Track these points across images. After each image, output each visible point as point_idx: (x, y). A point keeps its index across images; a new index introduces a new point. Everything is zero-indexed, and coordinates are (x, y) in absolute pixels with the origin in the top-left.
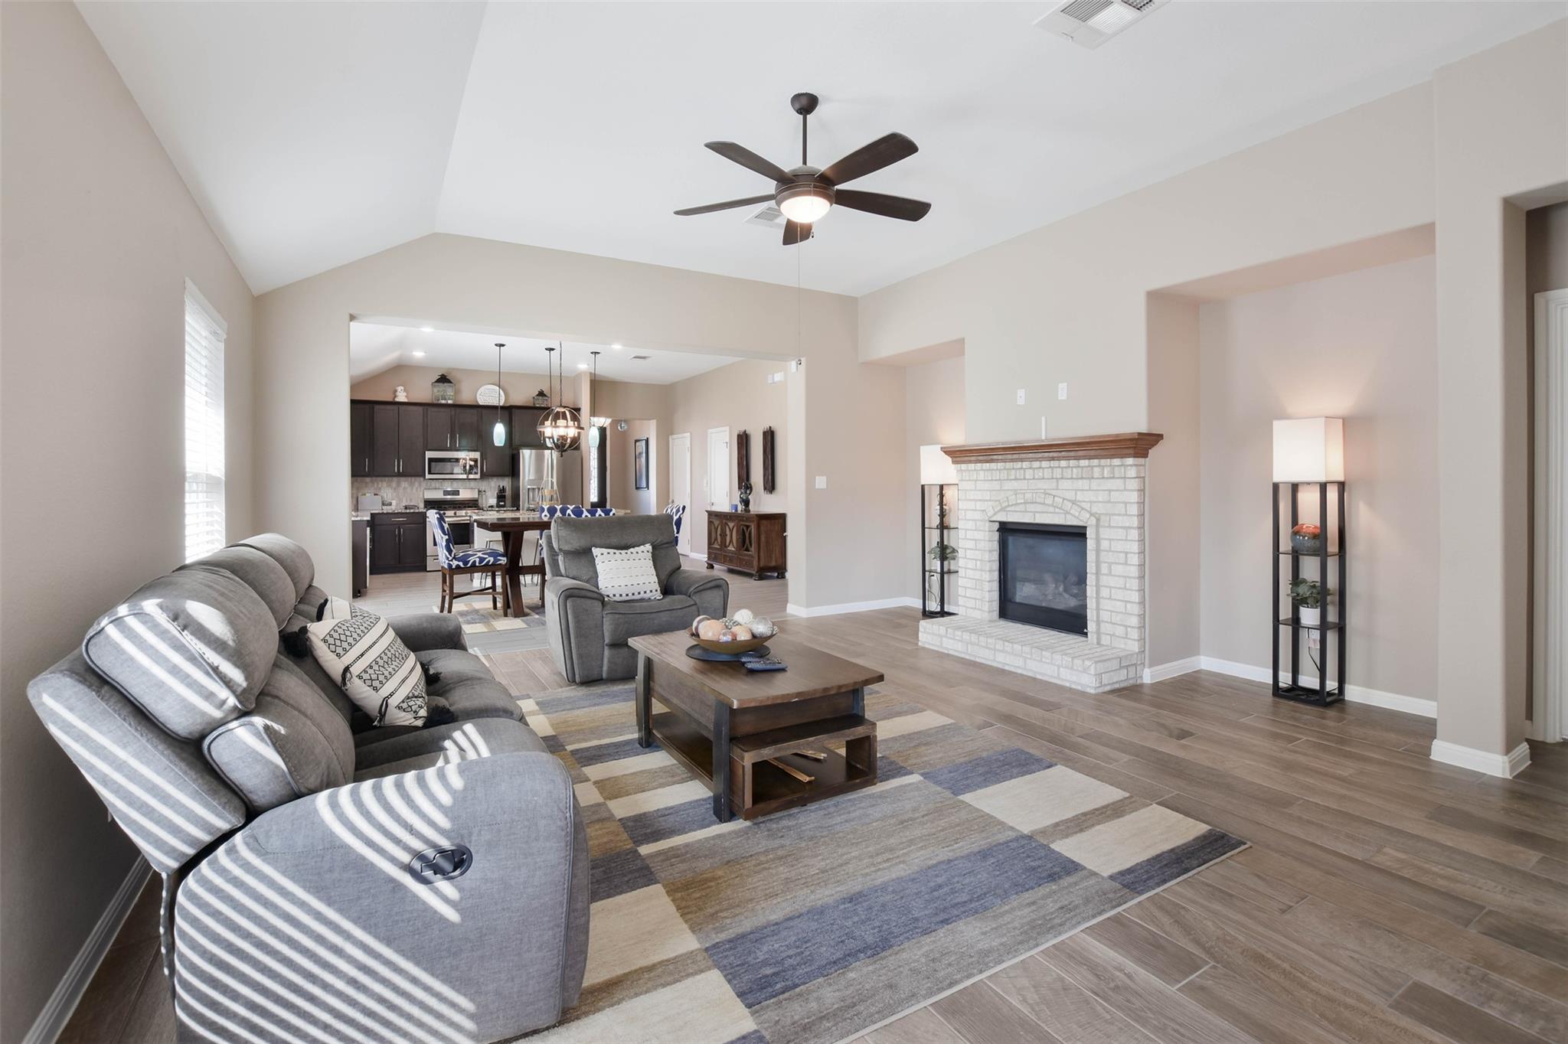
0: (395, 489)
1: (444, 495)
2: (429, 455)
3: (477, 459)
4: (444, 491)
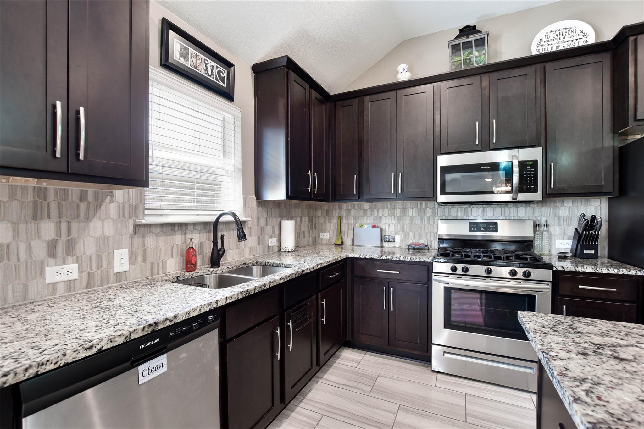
0: (399, 219)
1: (470, 230)
2: (443, 161)
3: (536, 162)
4: (470, 224)
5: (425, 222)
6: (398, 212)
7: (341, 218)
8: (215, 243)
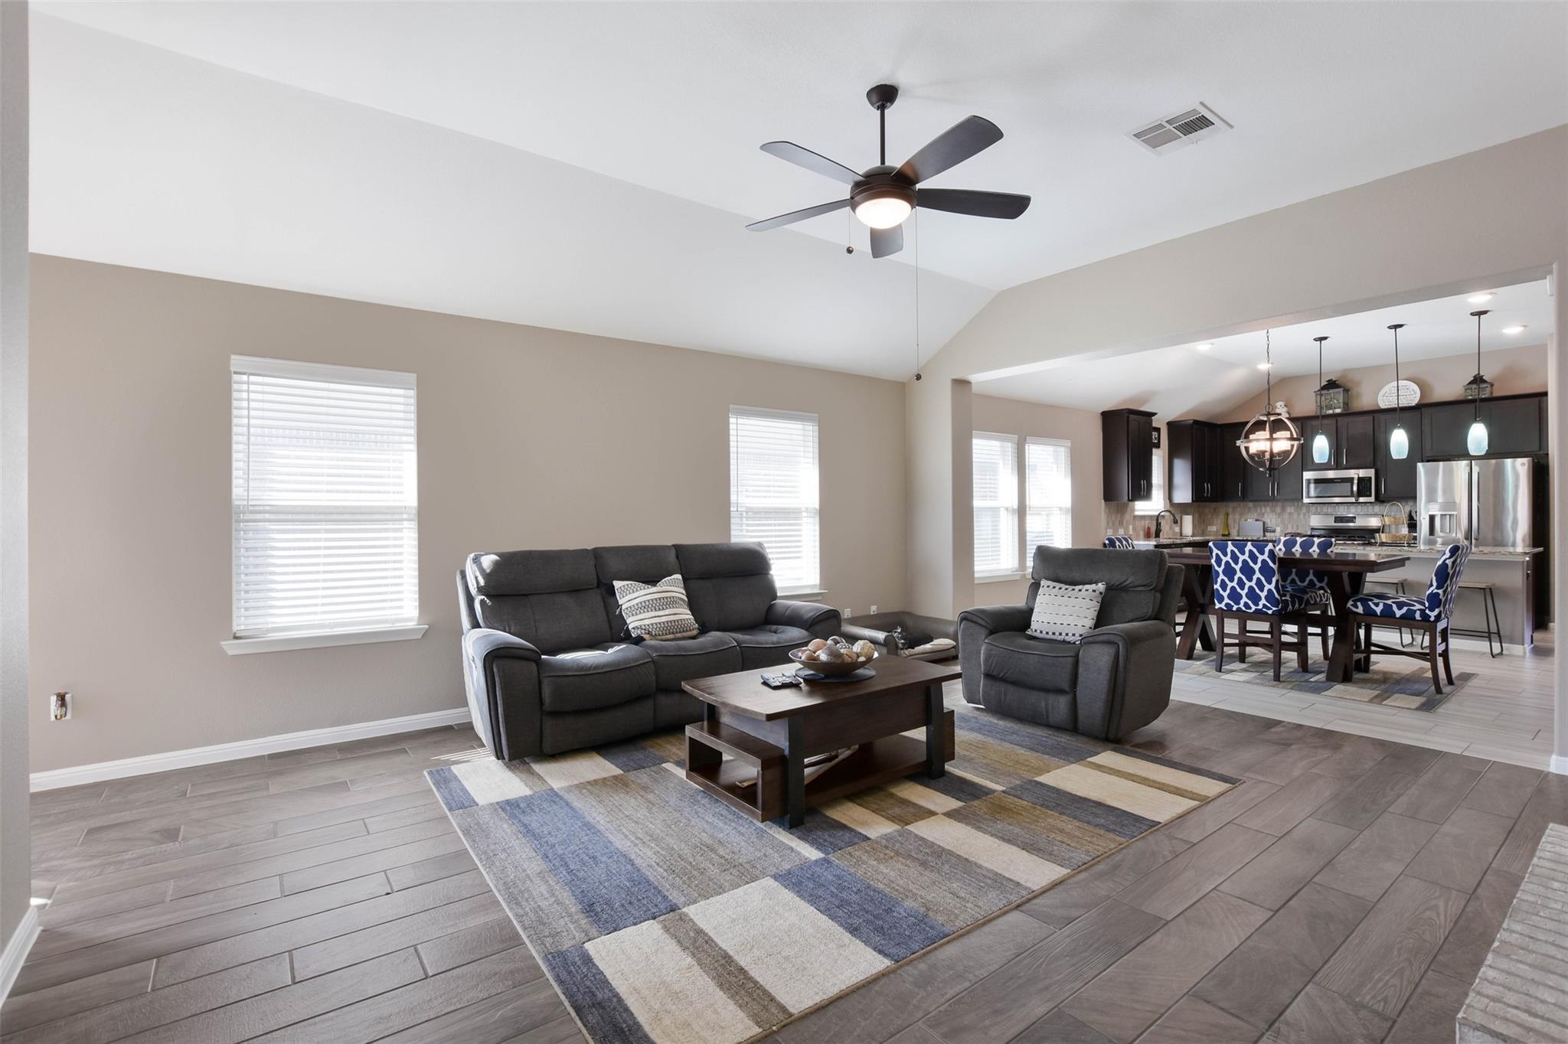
0: (1279, 514)
1: (1335, 522)
2: (1307, 475)
3: (1370, 478)
4: (1336, 517)
5: (1302, 516)
6: (1278, 510)
7: (1227, 514)
8: (1157, 526)
